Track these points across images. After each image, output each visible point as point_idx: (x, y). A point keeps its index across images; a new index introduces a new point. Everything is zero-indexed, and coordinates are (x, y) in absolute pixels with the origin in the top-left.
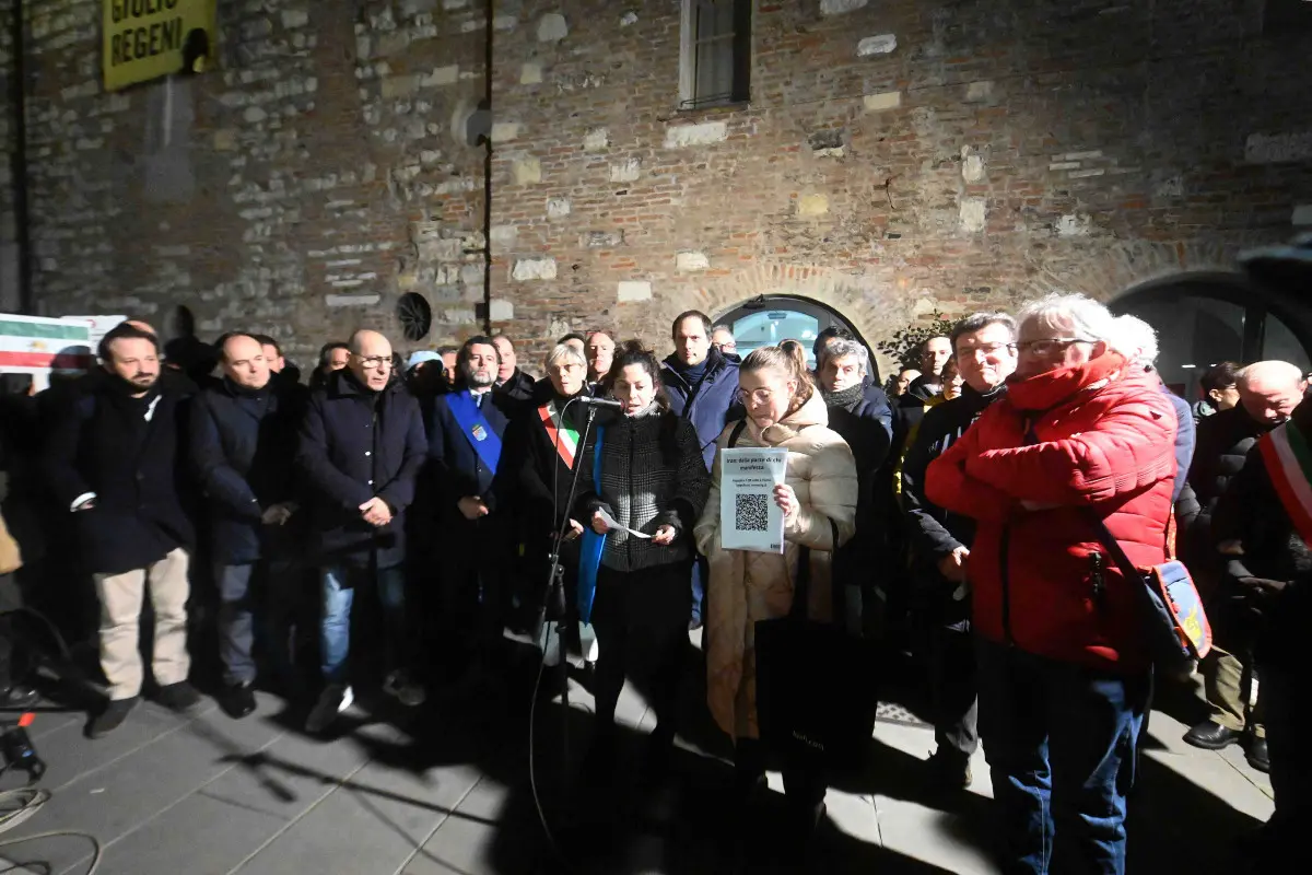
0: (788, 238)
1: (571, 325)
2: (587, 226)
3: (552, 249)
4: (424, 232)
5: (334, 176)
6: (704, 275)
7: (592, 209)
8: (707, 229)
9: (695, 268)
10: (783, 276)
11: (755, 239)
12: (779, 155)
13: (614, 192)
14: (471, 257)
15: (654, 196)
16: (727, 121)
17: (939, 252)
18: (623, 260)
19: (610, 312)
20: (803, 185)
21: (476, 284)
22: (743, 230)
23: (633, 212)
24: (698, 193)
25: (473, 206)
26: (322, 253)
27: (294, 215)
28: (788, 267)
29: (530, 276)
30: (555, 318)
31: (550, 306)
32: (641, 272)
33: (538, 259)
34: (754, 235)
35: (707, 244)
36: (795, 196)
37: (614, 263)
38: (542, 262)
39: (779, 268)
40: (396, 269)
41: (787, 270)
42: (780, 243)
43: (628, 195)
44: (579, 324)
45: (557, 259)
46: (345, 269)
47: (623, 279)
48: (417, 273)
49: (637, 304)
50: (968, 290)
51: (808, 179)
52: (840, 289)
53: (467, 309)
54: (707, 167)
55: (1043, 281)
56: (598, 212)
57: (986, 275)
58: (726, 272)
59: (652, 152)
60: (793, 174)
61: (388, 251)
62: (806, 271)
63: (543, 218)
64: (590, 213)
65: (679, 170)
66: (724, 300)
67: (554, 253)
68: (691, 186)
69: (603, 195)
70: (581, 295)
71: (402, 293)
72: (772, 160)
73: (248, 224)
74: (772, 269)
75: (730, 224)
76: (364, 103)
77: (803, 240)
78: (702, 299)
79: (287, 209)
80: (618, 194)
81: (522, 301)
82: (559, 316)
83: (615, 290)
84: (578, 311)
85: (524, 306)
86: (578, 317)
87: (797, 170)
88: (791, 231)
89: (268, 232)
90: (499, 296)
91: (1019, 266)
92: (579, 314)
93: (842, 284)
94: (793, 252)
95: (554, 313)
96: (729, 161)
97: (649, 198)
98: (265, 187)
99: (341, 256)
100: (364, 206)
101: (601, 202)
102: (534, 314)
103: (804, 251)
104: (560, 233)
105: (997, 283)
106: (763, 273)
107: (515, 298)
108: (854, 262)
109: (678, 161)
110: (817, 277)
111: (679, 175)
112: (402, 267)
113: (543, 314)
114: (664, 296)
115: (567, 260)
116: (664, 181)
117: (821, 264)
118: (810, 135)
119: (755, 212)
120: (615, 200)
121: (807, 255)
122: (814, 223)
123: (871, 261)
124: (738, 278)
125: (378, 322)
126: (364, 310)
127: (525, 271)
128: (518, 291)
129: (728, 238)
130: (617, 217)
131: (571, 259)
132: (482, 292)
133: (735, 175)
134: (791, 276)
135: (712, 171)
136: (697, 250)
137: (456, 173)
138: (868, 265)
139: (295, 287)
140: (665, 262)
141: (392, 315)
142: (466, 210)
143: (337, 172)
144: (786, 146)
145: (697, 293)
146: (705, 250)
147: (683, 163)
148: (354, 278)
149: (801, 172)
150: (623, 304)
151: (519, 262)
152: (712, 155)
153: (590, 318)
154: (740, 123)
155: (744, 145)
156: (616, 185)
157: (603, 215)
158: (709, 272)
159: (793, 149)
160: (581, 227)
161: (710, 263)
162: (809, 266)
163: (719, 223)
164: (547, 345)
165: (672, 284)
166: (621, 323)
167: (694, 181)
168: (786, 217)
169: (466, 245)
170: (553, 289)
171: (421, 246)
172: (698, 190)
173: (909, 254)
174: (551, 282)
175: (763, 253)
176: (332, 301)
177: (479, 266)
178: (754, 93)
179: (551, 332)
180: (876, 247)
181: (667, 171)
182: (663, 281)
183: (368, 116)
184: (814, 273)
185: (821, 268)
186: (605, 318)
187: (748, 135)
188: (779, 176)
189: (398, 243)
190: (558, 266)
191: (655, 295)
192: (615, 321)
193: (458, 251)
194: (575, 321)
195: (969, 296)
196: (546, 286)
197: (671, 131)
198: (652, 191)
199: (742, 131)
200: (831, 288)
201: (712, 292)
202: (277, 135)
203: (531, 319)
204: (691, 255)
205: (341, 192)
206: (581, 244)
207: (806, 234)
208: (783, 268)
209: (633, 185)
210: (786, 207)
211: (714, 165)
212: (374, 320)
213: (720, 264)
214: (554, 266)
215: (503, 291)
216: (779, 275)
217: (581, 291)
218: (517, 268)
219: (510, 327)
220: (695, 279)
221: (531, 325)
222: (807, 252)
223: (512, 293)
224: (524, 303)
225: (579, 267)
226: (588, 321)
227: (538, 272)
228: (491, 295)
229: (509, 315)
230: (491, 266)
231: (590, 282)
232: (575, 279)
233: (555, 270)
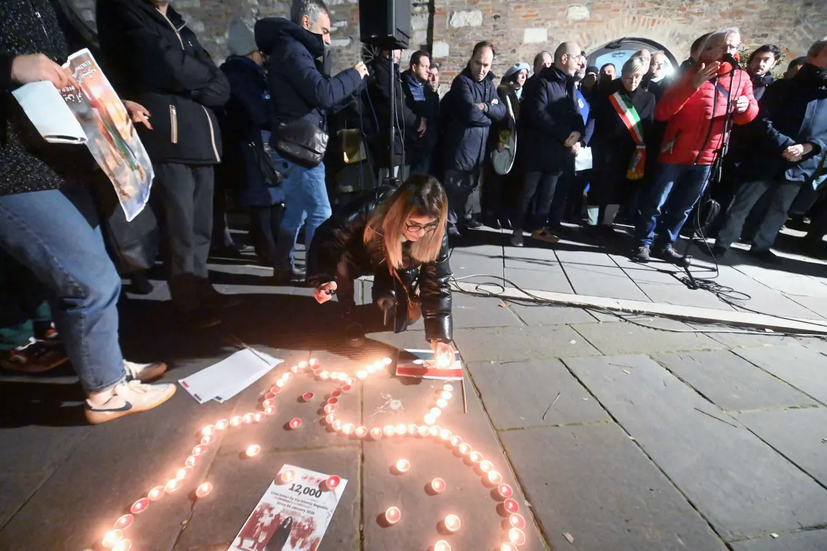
3: (480, 3)
6: (586, 24)
9: (580, 18)
10: (638, 25)
14: (418, 9)
17: (743, 8)
18: (530, 11)
19: (517, 50)
21: (423, 30)
28: (643, 17)
29: (463, 24)
32: (542, 21)
33: (469, 10)
37: (524, 14)
38: (472, 13)
39: (637, 18)
41: (642, 21)
45: (483, 11)
47: (530, 26)
49: (537, 45)
50: (754, 36)
52: (673, 34)
55: (802, 30)
57: (768, 25)
58: (601, 22)
62: (654, 21)
66: (595, 42)
67: (481, 6)
70: (499, 38)
74: (632, 19)
78: (581, 41)
81: (456, 42)
83: (522, 35)
85: (457, 47)
90: (439, 39)
91: (790, 19)
93: (675, 31)
94: (647, 7)
102: (463, 53)
103: (656, 6)
105: (773, 30)
106: (625, 23)
107: (451, 40)
108: (686, 15)
110: (661, 25)
114: (555, 38)
115: (491, 11)
117: (665, 16)
121: (656, 9)
123: (698, 14)
124: (608, 25)
125: (350, 60)
126: (339, 50)
127: (459, 20)
128: (453, 35)
131: (493, 10)
132: (425, 36)
134: (643, 25)
136: (583, 4)
138: (696, 17)
140: (560, 14)
141: (359, 55)
145: (578, 36)
146: (588, 4)
150: (527, 45)
151: (455, 13)
153: (502, 55)
158: (589, 22)
161: (590, 14)
162: (656, 17)
165: (562, 30)
170: (478, 34)
173: (724, 9)
174: (478, 28)
175: (628, 7)
177: (424, 15)
180: (703, 4)
182: (556, 28)
184: (659, 23)
185: (664, 19)
186: (514, 54)
190: (484, 16)
191: (549, 38)
195: (753, 40)
196: (474, 30)
200: (668, 34)
201: (588, 36)
203: (461, 56)
204: (578, 8)
208: (639, 18)
212: (346, 58)
213: (597, 15)
214: (481, 16)
215: (442, 35)
216: (636, 24)
217: (497, 36)
218: (453, 17)
219: (446, 63)
220: (578, 27)
221: (462, 61)
222: (659, 6)
223: (449, 36)
224: (458, 45)
225: (499, 16)
226: (502, 57)
227: (469, 21)
228: (434, 38)
229: (446, 53)
230: (435, 16)
231: (505, 29)
232: (494, 26)
233: (481, 19)
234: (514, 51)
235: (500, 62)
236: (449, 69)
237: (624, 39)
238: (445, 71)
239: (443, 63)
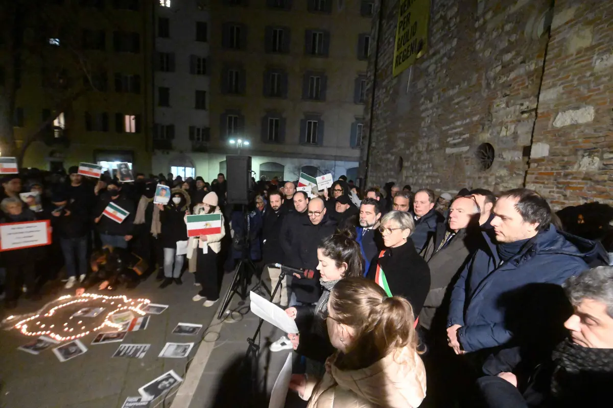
1: (601, 159)
3: (593, 98)
4: (498, 106)
5: (457, 86)
14: (525, 115)
25: (532, 80)
26: (448, 127)
27: (440, 111)
29: (569, 123)
30: (586, 154)
31: (582, 144)
33: (578, 108)
38: (579, 112)
40: (480, 130)
44: (612, 158)
45: (596, 105)
46: (456, 134)
48: (490, 131)
53: (518, 150)
61: (477, 121)
63: (588, 74)
67: (594, 101)
71: (480, 144)
73: (423, 119)
76: (477, 40)
79: (437, 108)
81: (557, 143)
82: (591, 152)
85: (559, 146)
86: (612, 152)
89: (429, 121)
90: (539, 141)
95: (585, 151)
98: (431, 101)
99: (455, 128)
100: (469, 98)
102: (567, 152)
104: (604, 82)
107: (552, 140)
112: (483, 128)
113: (575, 152)
115: (608, 104)
125: (466, 161)
126: (461, 155)
127: (564, 119)
128: (555, 135)
131: (611, 103)
132: (529, 139)
137: (523, 62)
139: (436, 145)
142: (527, 84)
143: (459, 84)
148: (459, 138)
151: (560, 113)
164: (574, 176)
169: (524, 108)
170: (588, 131)
171: (494, 114)
174: (587, 125)
176: (449, 151)
177: (530, 121)
179: (580, 165)
183: (478, 47)
189: (483, 115)
190: (597, 111)
193: (517, 113)
194: (607, 156)
196: (582, 128)
202: (438, 74)
203: (564, 155)
205: (459, 94)
214: (593, 112)
215: (543, 137)
218: (557, 118)
219: (545, 162)
221: (563, 160)
223: (550, 137)
224: (560, 144)
227: (576, 119)
228: (534, 140)
229: (546, 153)
230: (538, 120)
233: (593, 115)
236: (546, 169)
238: (543, 171)
239: (541, 163)
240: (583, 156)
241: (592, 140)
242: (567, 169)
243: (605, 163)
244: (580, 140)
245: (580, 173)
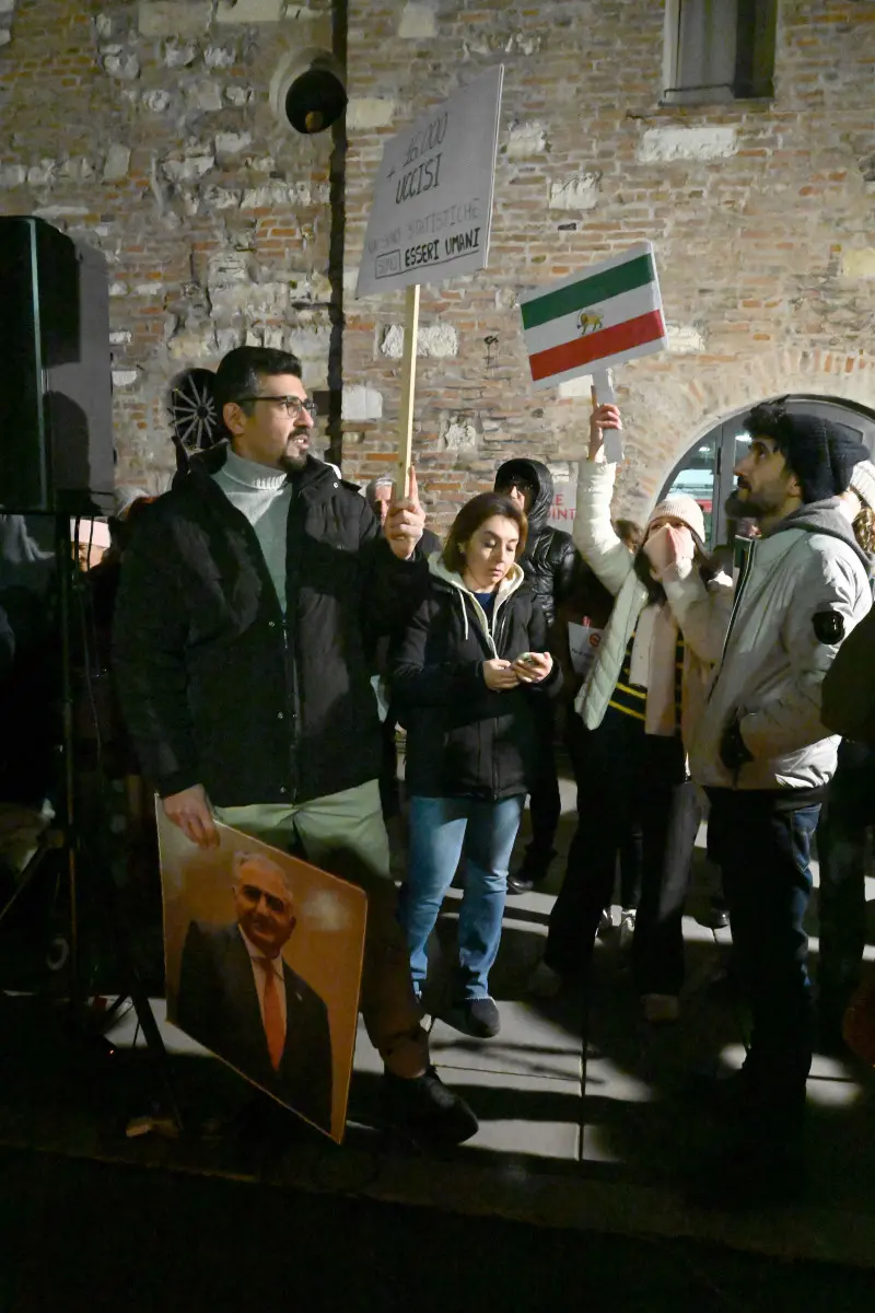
0: (824, 311)
1: (480, 430)
2: (512, 276)
3: (451, 309)
4: (222, 270)
5: (48, 164)
6: (697, 362)
7: (521, 250)
8: (703, 291)
9: (683, 350)
10: (816, 368)
11: (774, 310)
12: (814, 185)
13: (556, 226)
14: (306, 315)
15: (620, 236)
16: (734, 127)
19: (545, 411)
20: (849, 234)
21: (317, 359)
22: (755, 297)
23: (587, 259)
24: (688, 235)
25: (310, 231)
28: (824, 354)
30: (453, 419)
31: (445, 399)
34: (775, 304)
35: (699, 315)
36: (838, 248)
38: (435, 330)
39: (811, 356)
40: (169, 327)
41: (823, 361)
42: (813, 318)
43: (578, 231)
44: (496, 430)
45: (458, 326)
48: (209, 336)
51: (857, 224)
54: (705, 194)
56: (529, 256)
58: (733, 359)
59: (618, 164)
60: (836, 216)
61: (155, 298)
62: (850, 361)
64: (516, 256)
65: (656, 196)
66: (727, 401)
67: (452, 315)
68: (678, 224)
69: (537, 228)
70: (500, 385)
71: (181, 369)
72: (805, 191)
74: (799, 358)
75: (739, 285)
76: (103, 41)
77: (848, 315)
78: (693, 398)
80: (561, 228)
81: (397, 390)
82: (461, 416)
84: (492, 410)
86: (494, 419)
87: (841, 210)
88: (829, 301)
90: (359, 381)
92: (495, 415)
94: (830, 333)
95: (452, 412)
96: (739, 188)
97: (610, 237)
100: (106, 218)
101: (533, 239)
103: (848, 332)
104: (463, 285)
106: (787, 363)
107: (387, 385)
109: (659, 183)
110: (866, 372)
111: (659, 204)
112: (180, 326)
113: (435, 412)
114: (632, 389)
115: (476, 328)
116: (636, 213)
117: (872, 353)
118: (862, 158)
119: (776, 270)
120: (557, 238)
121: (852, 338)
122: (864, 291)
124: (747, 367)
125: (136, 416)
128: (391, 374)
129: (735, 307)
130: (557, 264)
131: (483, 326)
132: (326, 373)
133: (746, 210)
134: (827, 369)
135: (715, 202)
136: (686, 323)
137: (277, 175)
141: (160, 406)
142: (298, 237)
143: (55, 156)
144: (826, 173)
145: (685, 388)
146: (697, 324)
147: (666, 186)
149: (848, 213)
150: (569, 401)
151: (394, 329)
152: (713, 177)
153: (510, 421)
154: (756, 132)
155: (763, 165)
156: (561, 213)
157: (537, 260)
158: (704, 359)
159: (837, 177)
160: (501, 277)
161: (706, 344)
162: (854, 355)
163: (723, 283)
164: (440, 461)
165: (646, 373)
166: (564, 430)
167: (683, 215)
168: (822, 280)
169: (298, 294)
170: (451, 374)
171: (215, 293)
172: (689, 231)
174: (447, 361)
175: (788, 331)
177: (320, 329)
178: (779, 87)
179: (446, 442)
181: (640, 198)
182: (631, 368)
183: (113, 65)
184: (862, 365)
185: (870, 358)
186: (539, 421)
187: (769, 151)
188: (814, 217)
189: (173, 285)
190: (461, 337)
191: (619, 389)
192: (554, 427)
193: (283, 304)
194: (488, 425)
196: (440, 367)
197: (650, 134)
198: (617, 226)
199: (761, 143)
201: (710, 390)
204: (676, 330)
205: (63, 191)
206: (499, 306)
207: (851, 306)
208: (817, 355)
209: (585, 215)
210: (825, 263)
211: (714, 192)
212: (128, 411)
213: (722, 345)
214: (454, 337)
215: (364, 373)
216: (810, 367)
217: (497, 379)
218: (389, 337)
219: (377, 432)
220: (682, 366)
222: (853, 333)
223: (380, 377)
225: (495, 340)
226: (510, 425)
227: (426, 345)
228: (344, 379)
229: (376, 412)
230: (345, 333)
231: (514, 366)
232: (488, 358)
233: (456, 343)
234: (539, 413)
235: (509, 437)
236: (383, 447)
237: (788, 396)
238: (376, 451)
239: (368, 433)
240: (449, 424)
241: (460, 392)
242: (426, 447)
243: (487, 438)
244: (441, 391)
245: (450, 456)
